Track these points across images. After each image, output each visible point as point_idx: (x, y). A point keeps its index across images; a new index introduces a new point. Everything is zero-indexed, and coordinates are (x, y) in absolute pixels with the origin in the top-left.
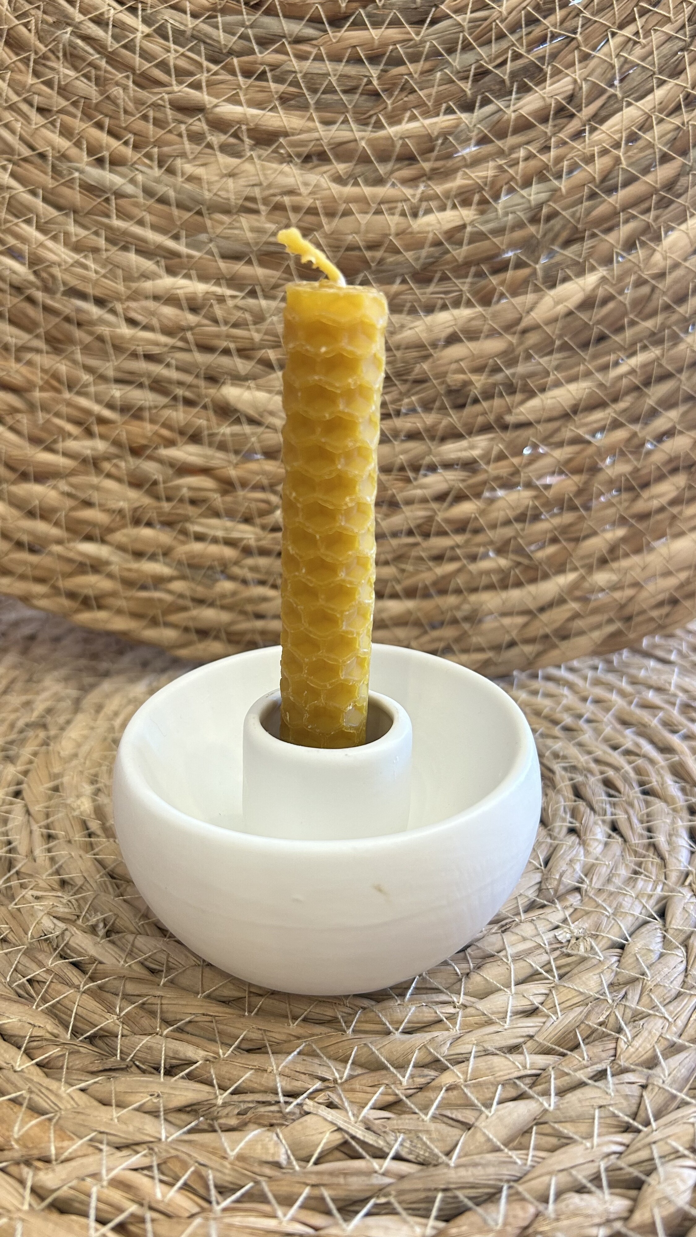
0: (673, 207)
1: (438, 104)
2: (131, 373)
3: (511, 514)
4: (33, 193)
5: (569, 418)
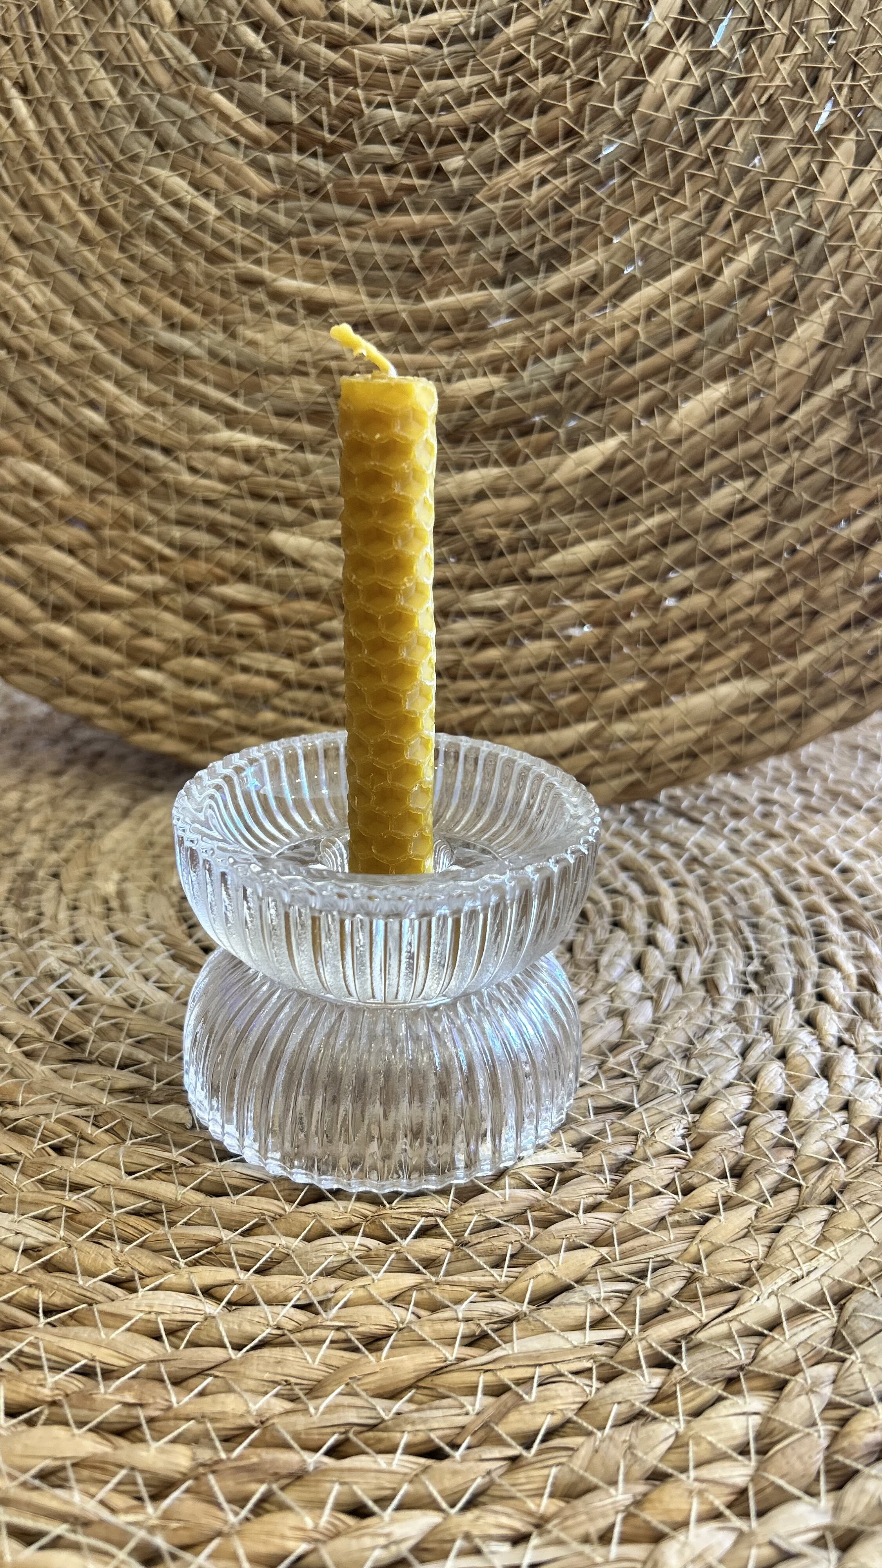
0: (689, 378)
1: (472, 281)
2: (190, 516)
3: (533, 662)
4: (113, 352)
5: (589, 573)
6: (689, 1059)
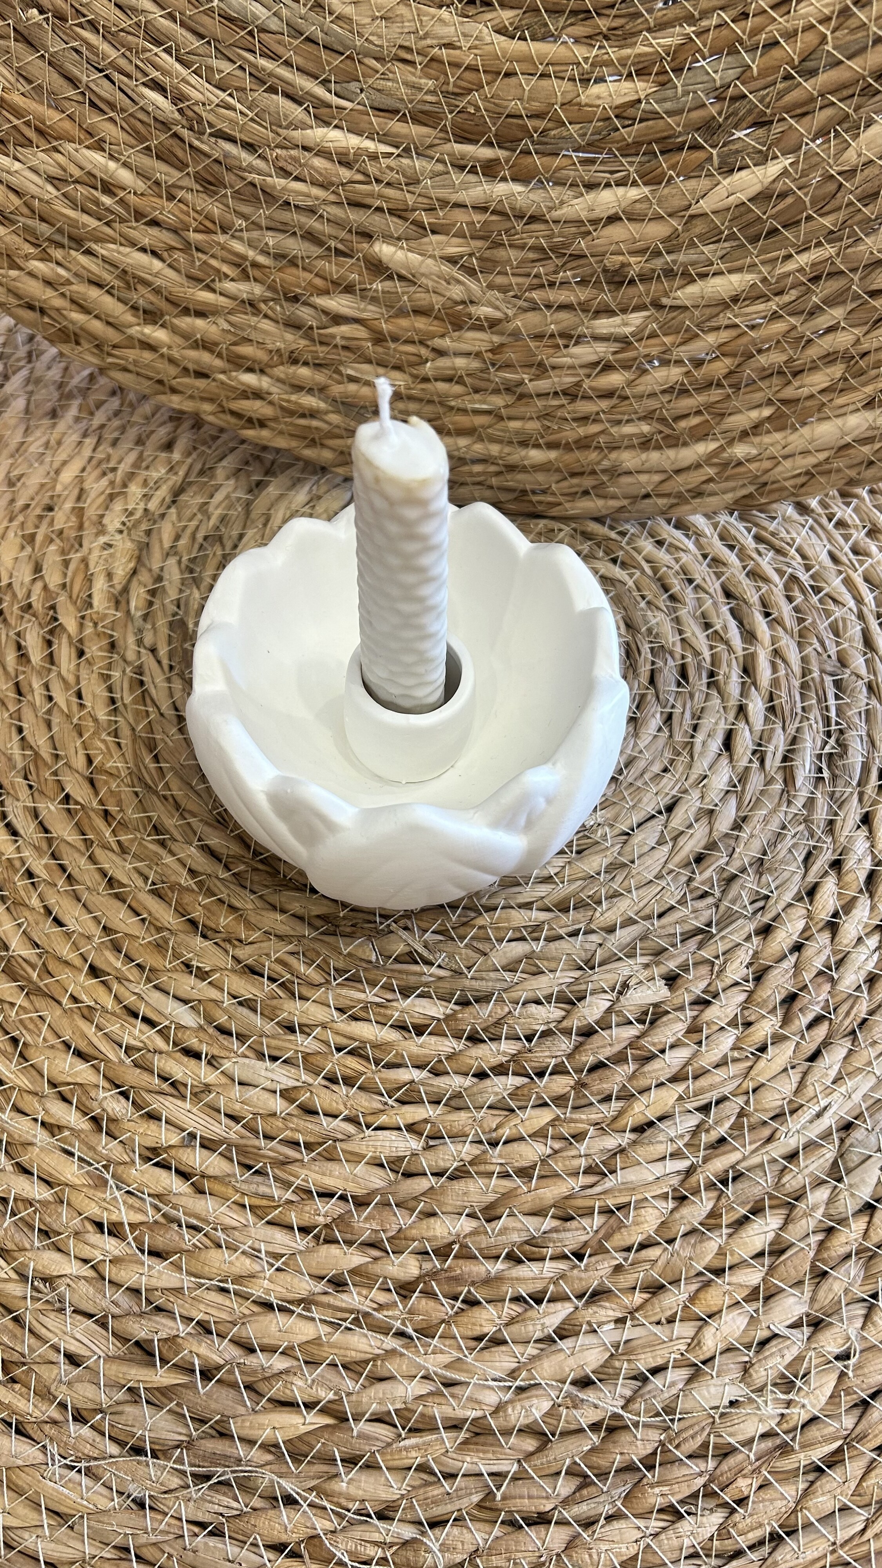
2: (283, 223)
4: (171, 17)
5: (728, 307)
6: (761, 874)
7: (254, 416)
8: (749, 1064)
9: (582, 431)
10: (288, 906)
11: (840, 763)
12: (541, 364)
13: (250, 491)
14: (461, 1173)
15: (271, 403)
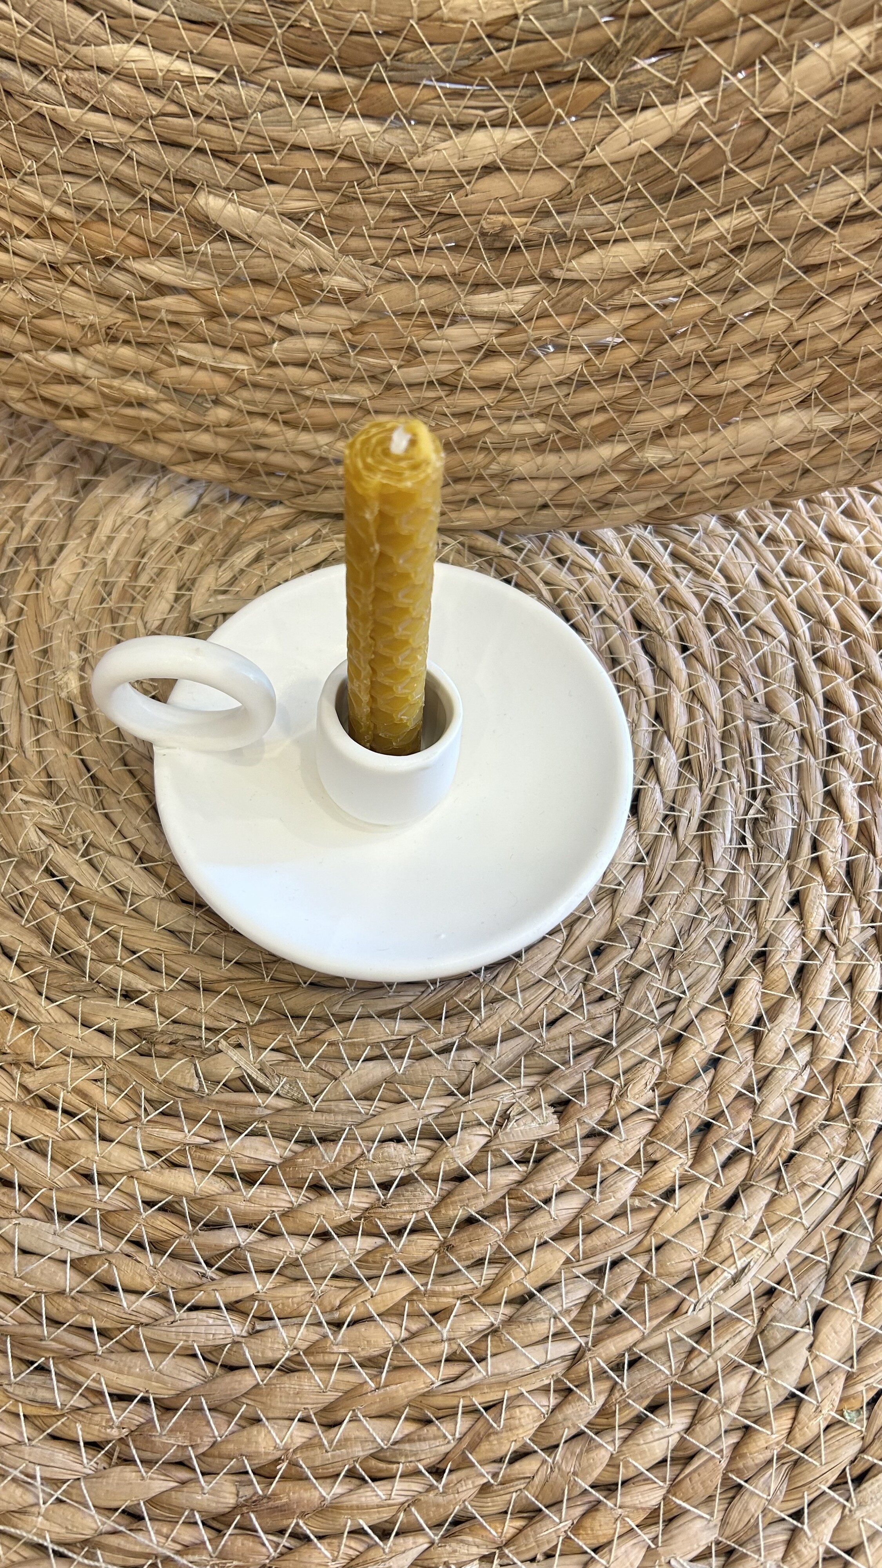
0: (814, 20)
2: (83, 166)
5: (634, 281)
6: (671, 971)
7: (70, 404)
8: (653, 1214)
9: (465, 429)
10: (95, 1019)
11: (766, 831)
12: (411, 348)
13: (76, 493)
14: (293, 1367)
15: (89, 388)
